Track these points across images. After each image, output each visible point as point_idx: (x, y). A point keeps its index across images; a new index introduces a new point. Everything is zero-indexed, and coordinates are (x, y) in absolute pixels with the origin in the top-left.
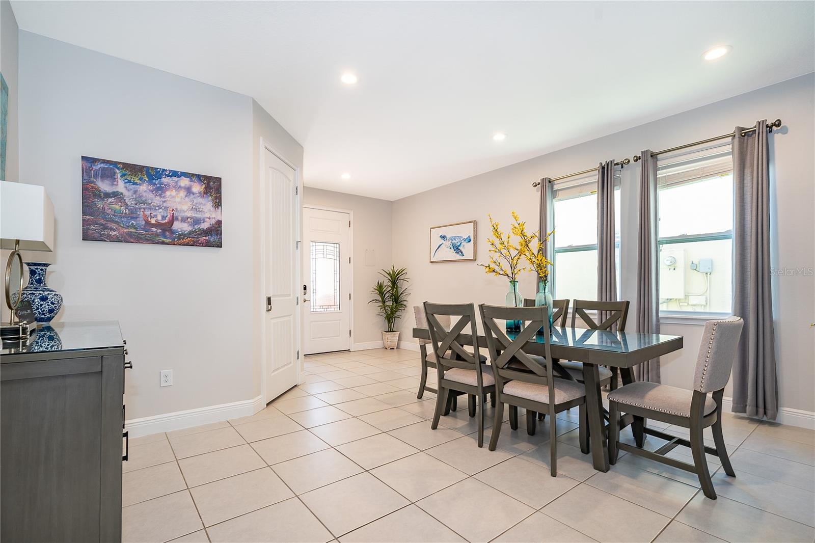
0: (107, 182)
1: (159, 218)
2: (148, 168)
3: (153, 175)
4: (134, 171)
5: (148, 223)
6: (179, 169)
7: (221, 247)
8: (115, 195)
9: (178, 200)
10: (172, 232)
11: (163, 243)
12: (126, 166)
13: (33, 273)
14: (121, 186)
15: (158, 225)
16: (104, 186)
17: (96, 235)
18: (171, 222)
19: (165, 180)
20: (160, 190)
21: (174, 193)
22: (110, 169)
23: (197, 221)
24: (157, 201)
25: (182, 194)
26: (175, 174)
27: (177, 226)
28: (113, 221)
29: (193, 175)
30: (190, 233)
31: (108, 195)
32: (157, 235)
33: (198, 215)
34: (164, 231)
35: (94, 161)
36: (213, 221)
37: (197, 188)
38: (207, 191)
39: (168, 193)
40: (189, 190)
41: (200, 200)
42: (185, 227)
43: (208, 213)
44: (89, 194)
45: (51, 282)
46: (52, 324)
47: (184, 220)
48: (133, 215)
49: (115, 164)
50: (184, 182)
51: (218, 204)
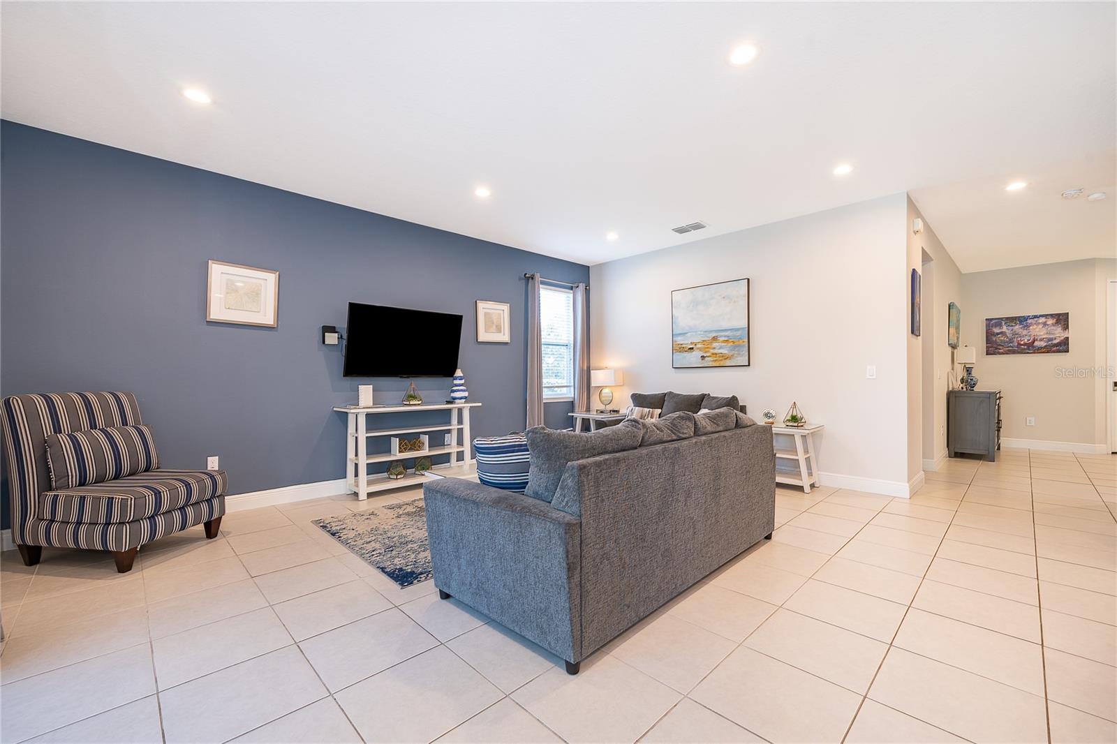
0: (998, 328)
1: (1026, 340)
2: (1019, 317)
3: (1022, 320)
4: (1011, 320)
5: (1019, 344)
6: (1039, 314)
7: (1068, 352)
8: (1001, 333)
9: (1038, 330)
10: (1034, 347)
11: (1028, 353)
12: (1007, 318)
13: (968, 371)
14: (1005, 329)
15: (1025, 344)
16: (996, 330)
17: (992, 352)
18: (1034, 342)
19: (1029, 321)
20: (1027, 327)
21: (1035, 326)
22: (999, 322)
23: (1051, 340)
24: (1025, 332)
25: (1041, 326)
26: (1036, 317)
27: (1036, 344)
28: (1001, 345)
29: (1048, 315)
30: (1046, 346)
31: (998, 334)
32: (1024, 349)
33: (1051, 336)
34: (1028, 347)
35: (991, 320)
36: (1062, 338)
37: (1050, 321)
38: (1057, 322)
39: (1031, 327)
40: (1045, 324)
41: (1052, 328)
42: (1043, 344)
43: (1059, 334)
44: (989, 336)
45: (974, 373)
46: (974, 389)
47: (1041, 340)
48: (1011, 341)
49: (1001, 319)
50: (1042, 320)
51: (1066, 327)
